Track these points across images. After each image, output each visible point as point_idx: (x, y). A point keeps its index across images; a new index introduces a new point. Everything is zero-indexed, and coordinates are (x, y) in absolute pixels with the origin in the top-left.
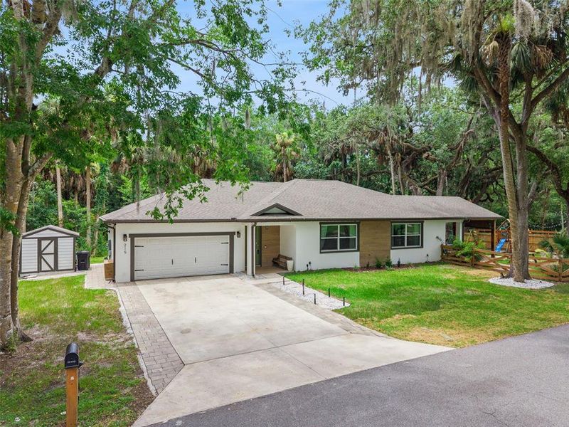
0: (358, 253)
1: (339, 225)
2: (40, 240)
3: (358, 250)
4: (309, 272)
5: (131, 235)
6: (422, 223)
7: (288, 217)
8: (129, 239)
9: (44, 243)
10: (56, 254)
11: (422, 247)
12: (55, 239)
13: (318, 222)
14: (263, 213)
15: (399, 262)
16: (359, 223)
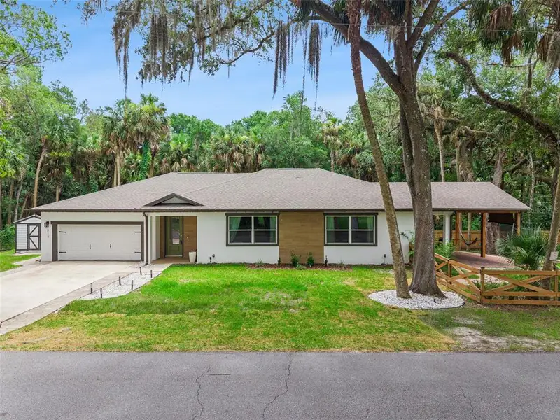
0: (278, 248)
2: (29, 225)
3: (277, 245)
4: (212, 265)
5: (52, 222)
6: (376, 215)
7: (188, 207)
8: (50, 225)
9: (32, 228)
10: (39, 236)
11: (376, 245)
12: (39, 225)
13: (224, 213)
14: (159, 203)
15: (326, 261)
16: (278, 215)
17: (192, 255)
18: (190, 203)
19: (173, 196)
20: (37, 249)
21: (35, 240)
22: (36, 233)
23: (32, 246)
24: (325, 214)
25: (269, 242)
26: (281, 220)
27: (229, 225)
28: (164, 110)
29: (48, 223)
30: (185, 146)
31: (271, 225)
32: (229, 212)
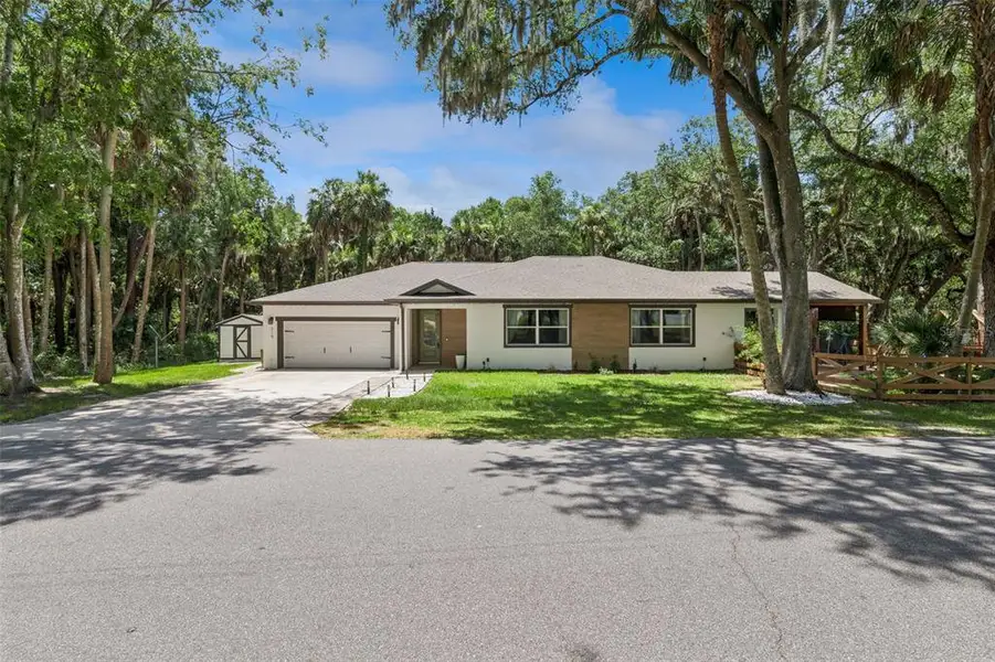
0: (570, 349)
1: (537, 310)
2: (235, 327)
3: (570, 346)
5: (277, 318)
6: (694, 308)
7: (455, 297)
8: (275, 323)
9: (239, 330)
10: (249, 341)
11: (693, 345)
12: (248, 327)
13: (501, 305)
14: (418, 292)
15: (635, 366)
16: (571, 307)
17: (459, 359)
18: (458, 292)
19: (436, 282)
20: (246, 358)
21: (244, 346)
22: (244, 337)
23: (240, 354)
24: (631, 307)
25: (557, 342)
26: (574, 314)
27: (508, 319)
28: (387, 190)
29: (272, 318)
30: (410, 237)
31: (562, 321)
32: (508, 304)
